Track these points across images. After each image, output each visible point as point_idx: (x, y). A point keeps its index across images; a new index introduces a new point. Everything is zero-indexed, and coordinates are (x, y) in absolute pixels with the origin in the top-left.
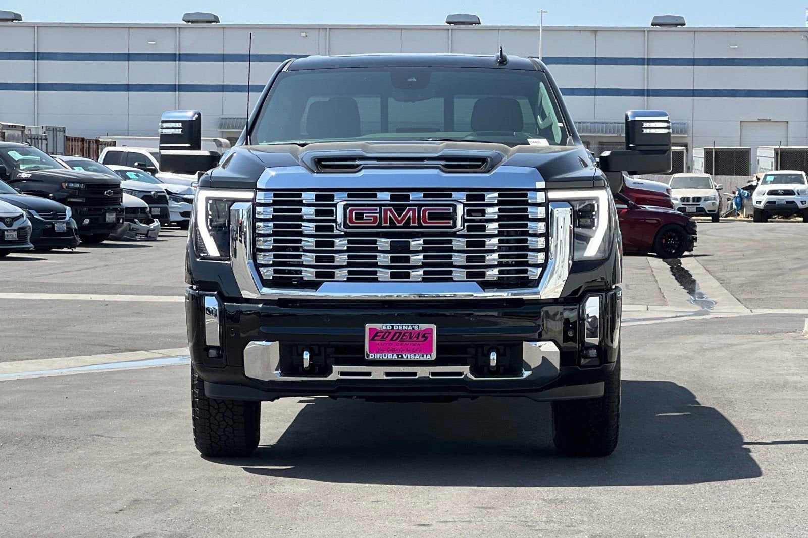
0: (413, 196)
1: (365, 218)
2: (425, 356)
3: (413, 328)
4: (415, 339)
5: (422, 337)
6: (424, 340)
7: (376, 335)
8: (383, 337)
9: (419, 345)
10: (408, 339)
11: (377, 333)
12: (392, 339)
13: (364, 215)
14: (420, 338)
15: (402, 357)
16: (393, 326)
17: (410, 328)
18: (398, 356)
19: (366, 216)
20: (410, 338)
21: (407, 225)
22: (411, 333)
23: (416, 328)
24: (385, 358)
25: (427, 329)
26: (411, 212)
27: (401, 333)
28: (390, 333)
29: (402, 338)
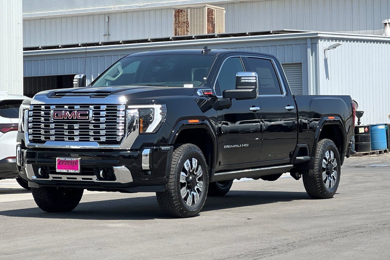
0: (76, 107)
1: (59, 116)
2: (76, 171)
3: (72, 160)
4: (73, 164)
5: (75, 163)
6: (76, 165)
7: (60, 162)
8: (62, 163)
9: (74, 166)
10: (70, 164)
11: (60, 161)
12: (65, 164)
13: (59, 114)
14: (75, 164)
15: (68, 171)
16: (65, 159)
17: (71, 160)
18: (67, 171)
19: (59, 115)
20: (71, 164)
21: (72, 119)
22: (71, 162)
23: (73, 160)
24: (63, 172)
25: (76, 160)
26: (73, 114)
27: (68, 162)
28: (64, 161)
29: (68, 164)
